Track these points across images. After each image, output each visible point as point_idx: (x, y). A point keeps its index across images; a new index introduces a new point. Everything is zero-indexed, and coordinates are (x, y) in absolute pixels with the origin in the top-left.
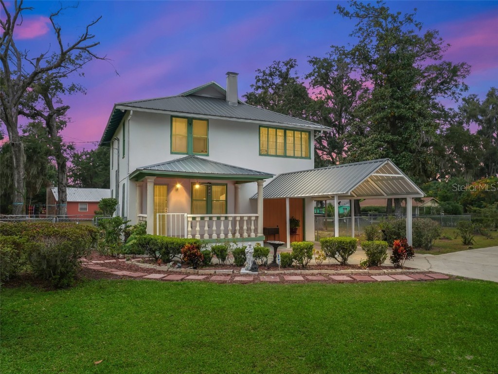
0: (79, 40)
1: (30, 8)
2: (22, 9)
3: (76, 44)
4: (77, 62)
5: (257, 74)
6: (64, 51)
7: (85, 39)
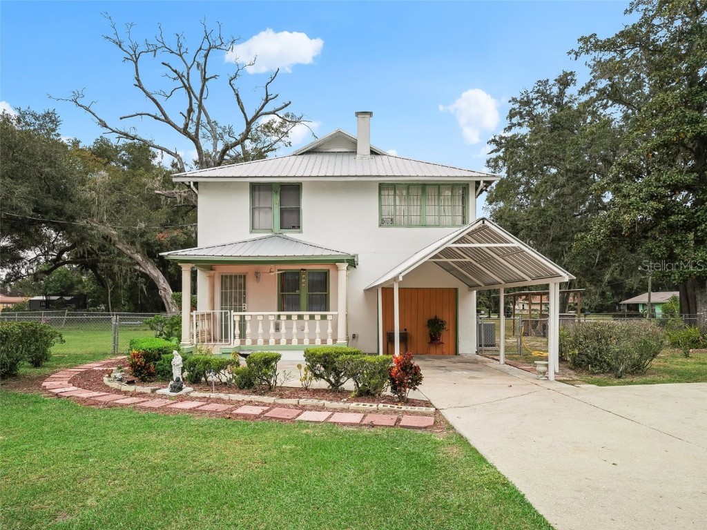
0: (262, 104)
1: (214, 77)
2: (208, 79)
3: (260, 110)
4: (282, 130)
5: (511, 106)
6: (249, 120)
7: (267, 101)
